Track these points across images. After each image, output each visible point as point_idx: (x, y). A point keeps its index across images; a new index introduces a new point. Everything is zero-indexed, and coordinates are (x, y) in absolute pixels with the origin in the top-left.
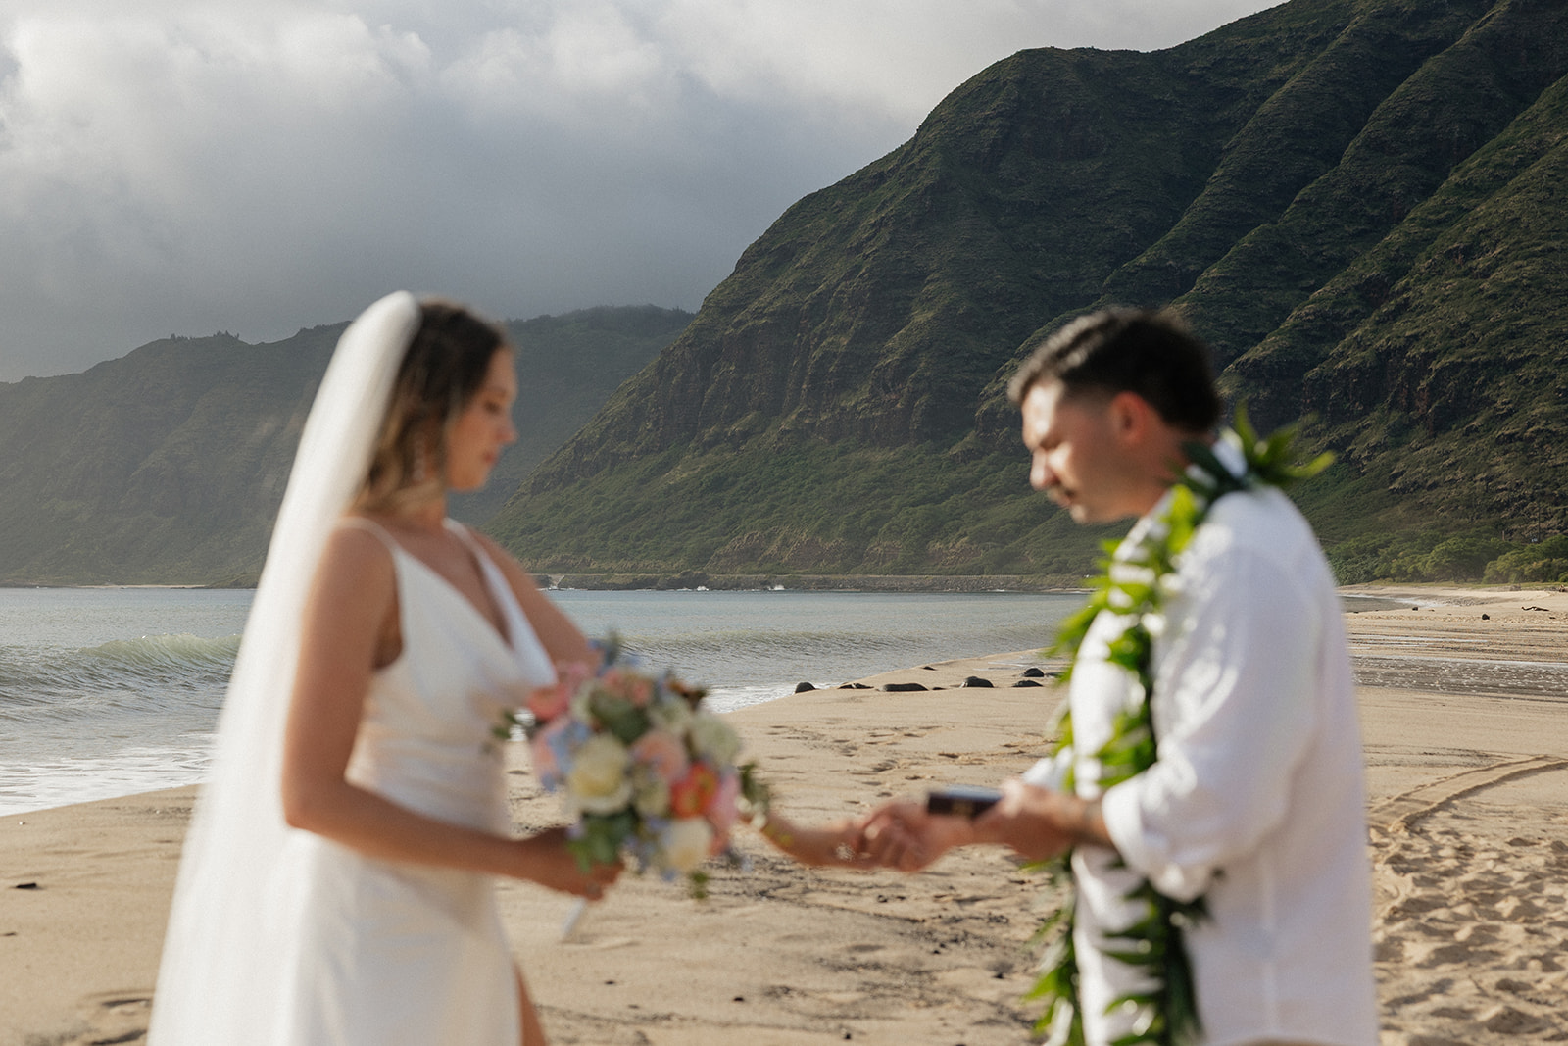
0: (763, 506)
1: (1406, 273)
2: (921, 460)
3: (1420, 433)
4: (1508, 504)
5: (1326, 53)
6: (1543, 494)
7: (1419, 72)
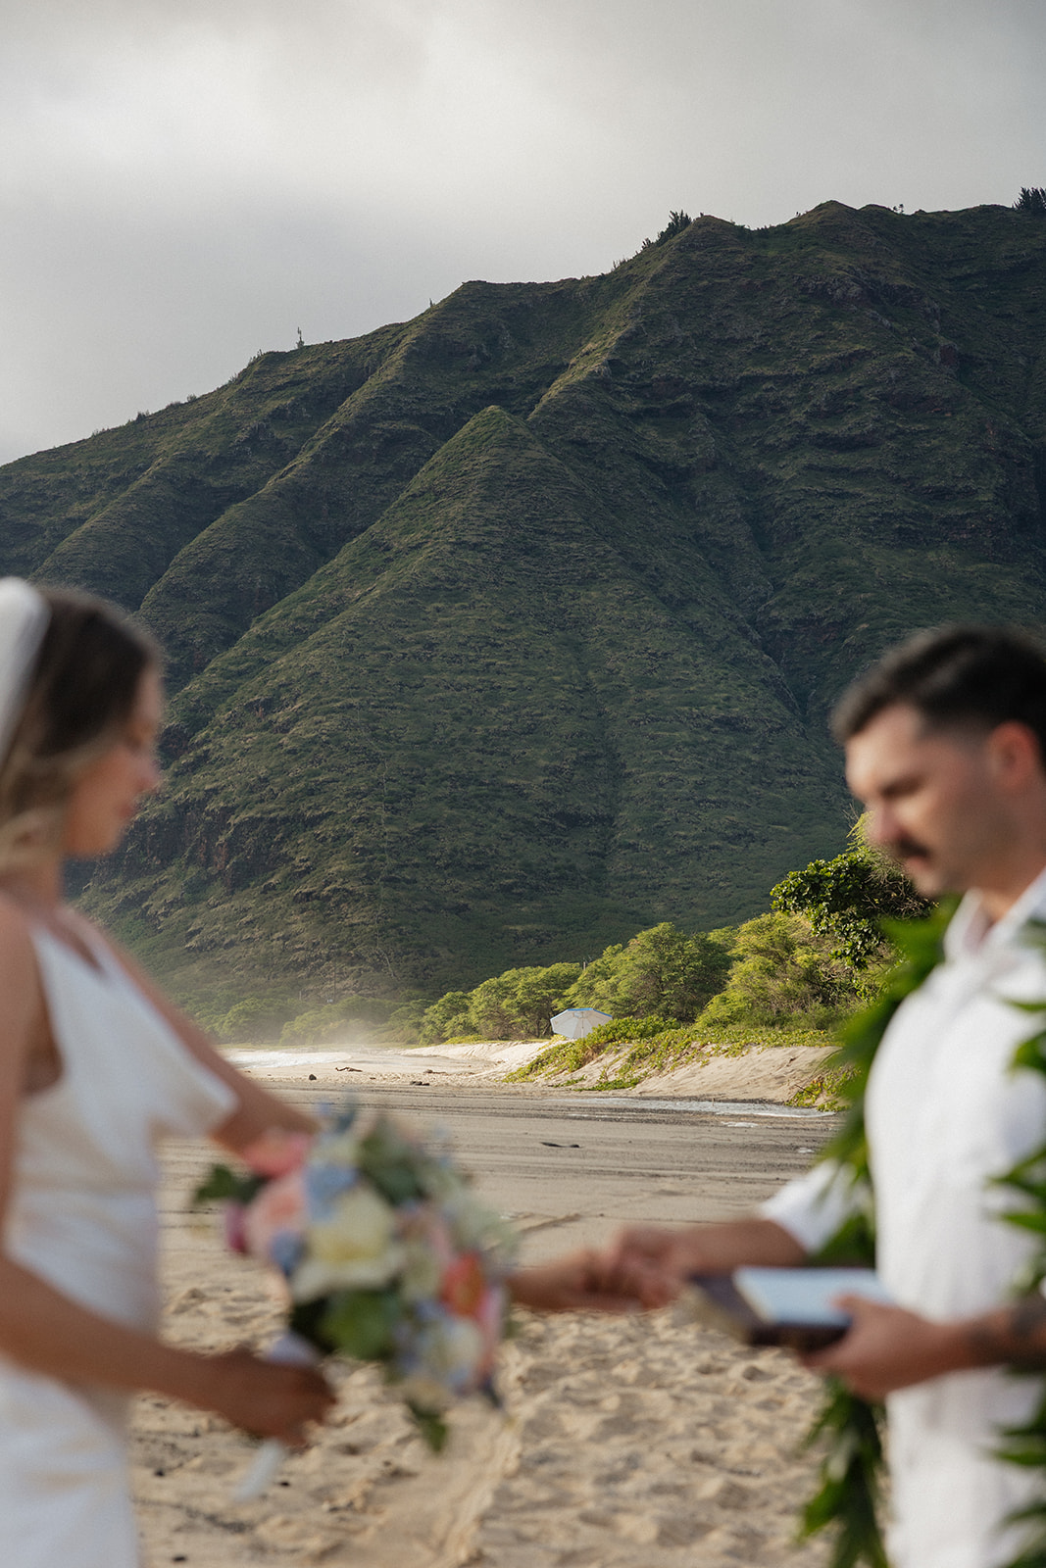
1: (205, 724)
3: (218, 889)
4: (305, 964)
5: (127, 493)
6: (339, 954)
7: (222, 520)
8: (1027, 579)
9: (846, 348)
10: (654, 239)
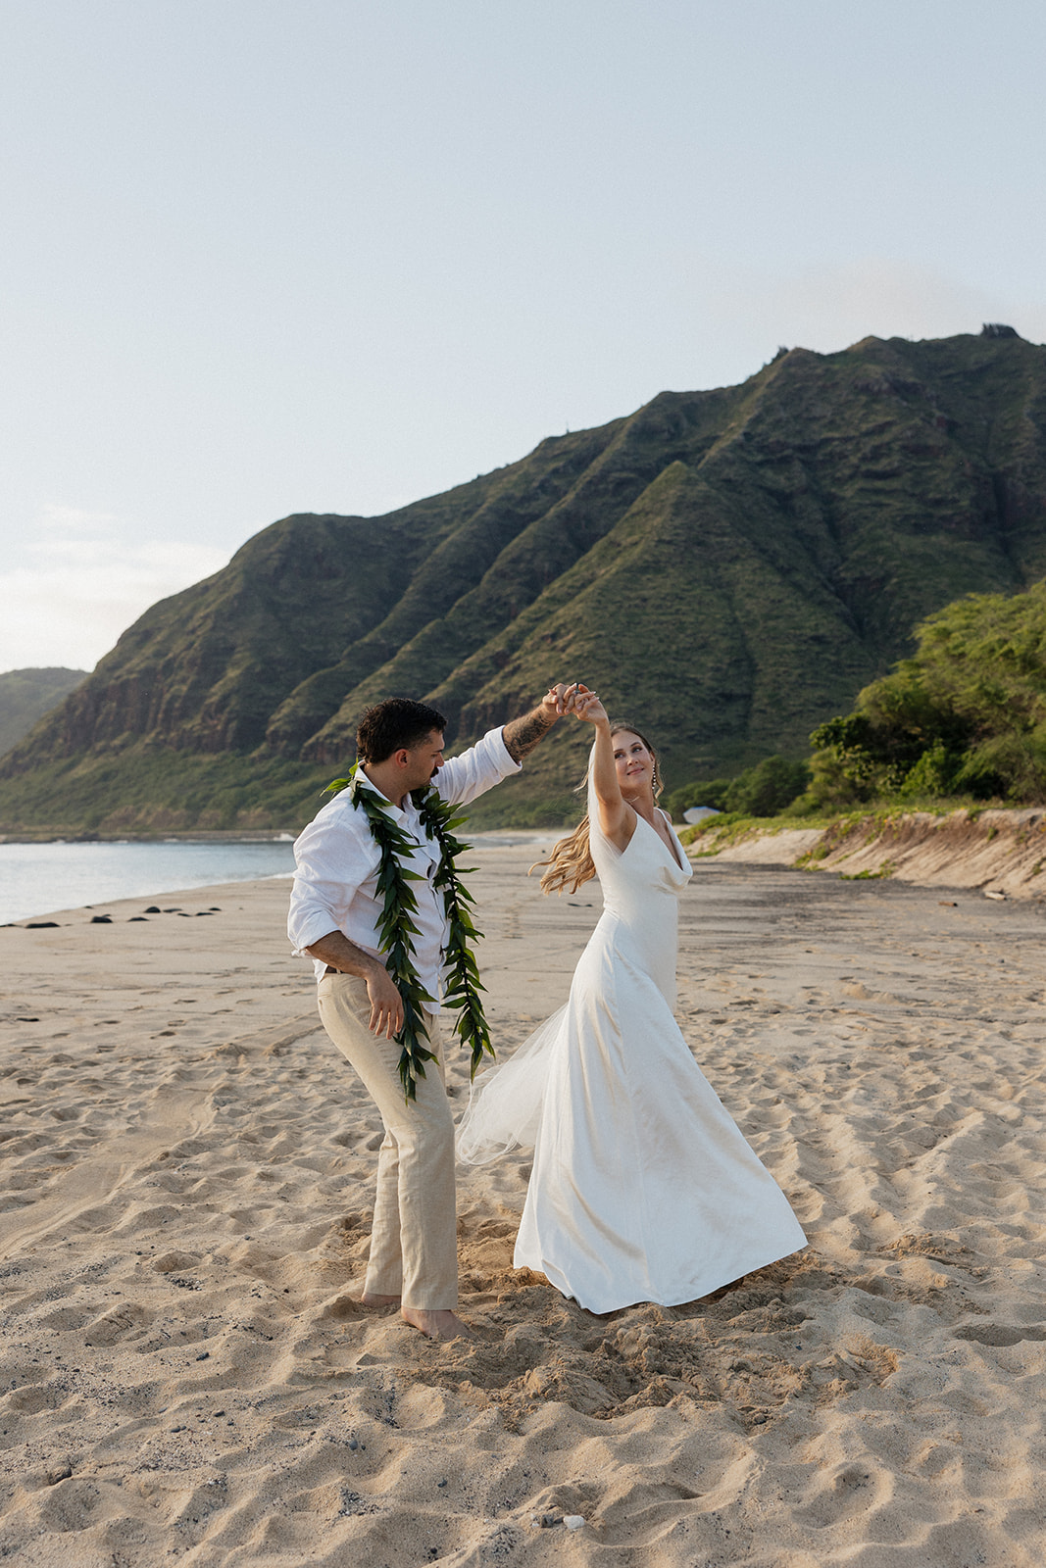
0: (134, 790)
1: (519, 649)
2: (233, 761)
5: (472, 520)
7: (525, 533)
8: (991, 550)
9: (881, 419)
10: (769, 362)
